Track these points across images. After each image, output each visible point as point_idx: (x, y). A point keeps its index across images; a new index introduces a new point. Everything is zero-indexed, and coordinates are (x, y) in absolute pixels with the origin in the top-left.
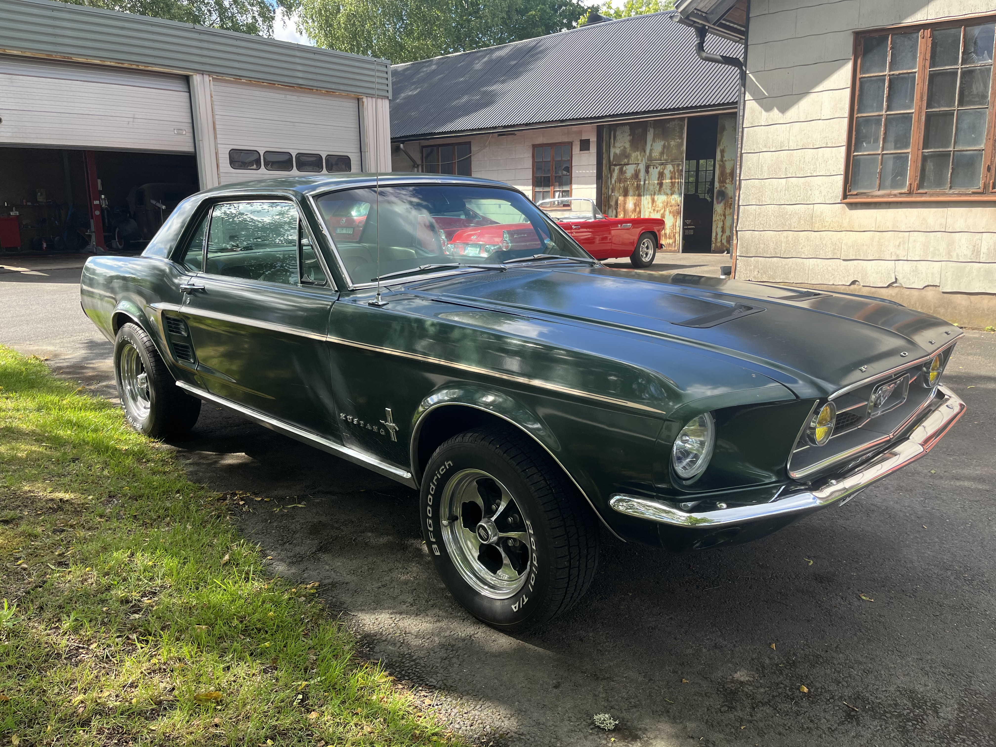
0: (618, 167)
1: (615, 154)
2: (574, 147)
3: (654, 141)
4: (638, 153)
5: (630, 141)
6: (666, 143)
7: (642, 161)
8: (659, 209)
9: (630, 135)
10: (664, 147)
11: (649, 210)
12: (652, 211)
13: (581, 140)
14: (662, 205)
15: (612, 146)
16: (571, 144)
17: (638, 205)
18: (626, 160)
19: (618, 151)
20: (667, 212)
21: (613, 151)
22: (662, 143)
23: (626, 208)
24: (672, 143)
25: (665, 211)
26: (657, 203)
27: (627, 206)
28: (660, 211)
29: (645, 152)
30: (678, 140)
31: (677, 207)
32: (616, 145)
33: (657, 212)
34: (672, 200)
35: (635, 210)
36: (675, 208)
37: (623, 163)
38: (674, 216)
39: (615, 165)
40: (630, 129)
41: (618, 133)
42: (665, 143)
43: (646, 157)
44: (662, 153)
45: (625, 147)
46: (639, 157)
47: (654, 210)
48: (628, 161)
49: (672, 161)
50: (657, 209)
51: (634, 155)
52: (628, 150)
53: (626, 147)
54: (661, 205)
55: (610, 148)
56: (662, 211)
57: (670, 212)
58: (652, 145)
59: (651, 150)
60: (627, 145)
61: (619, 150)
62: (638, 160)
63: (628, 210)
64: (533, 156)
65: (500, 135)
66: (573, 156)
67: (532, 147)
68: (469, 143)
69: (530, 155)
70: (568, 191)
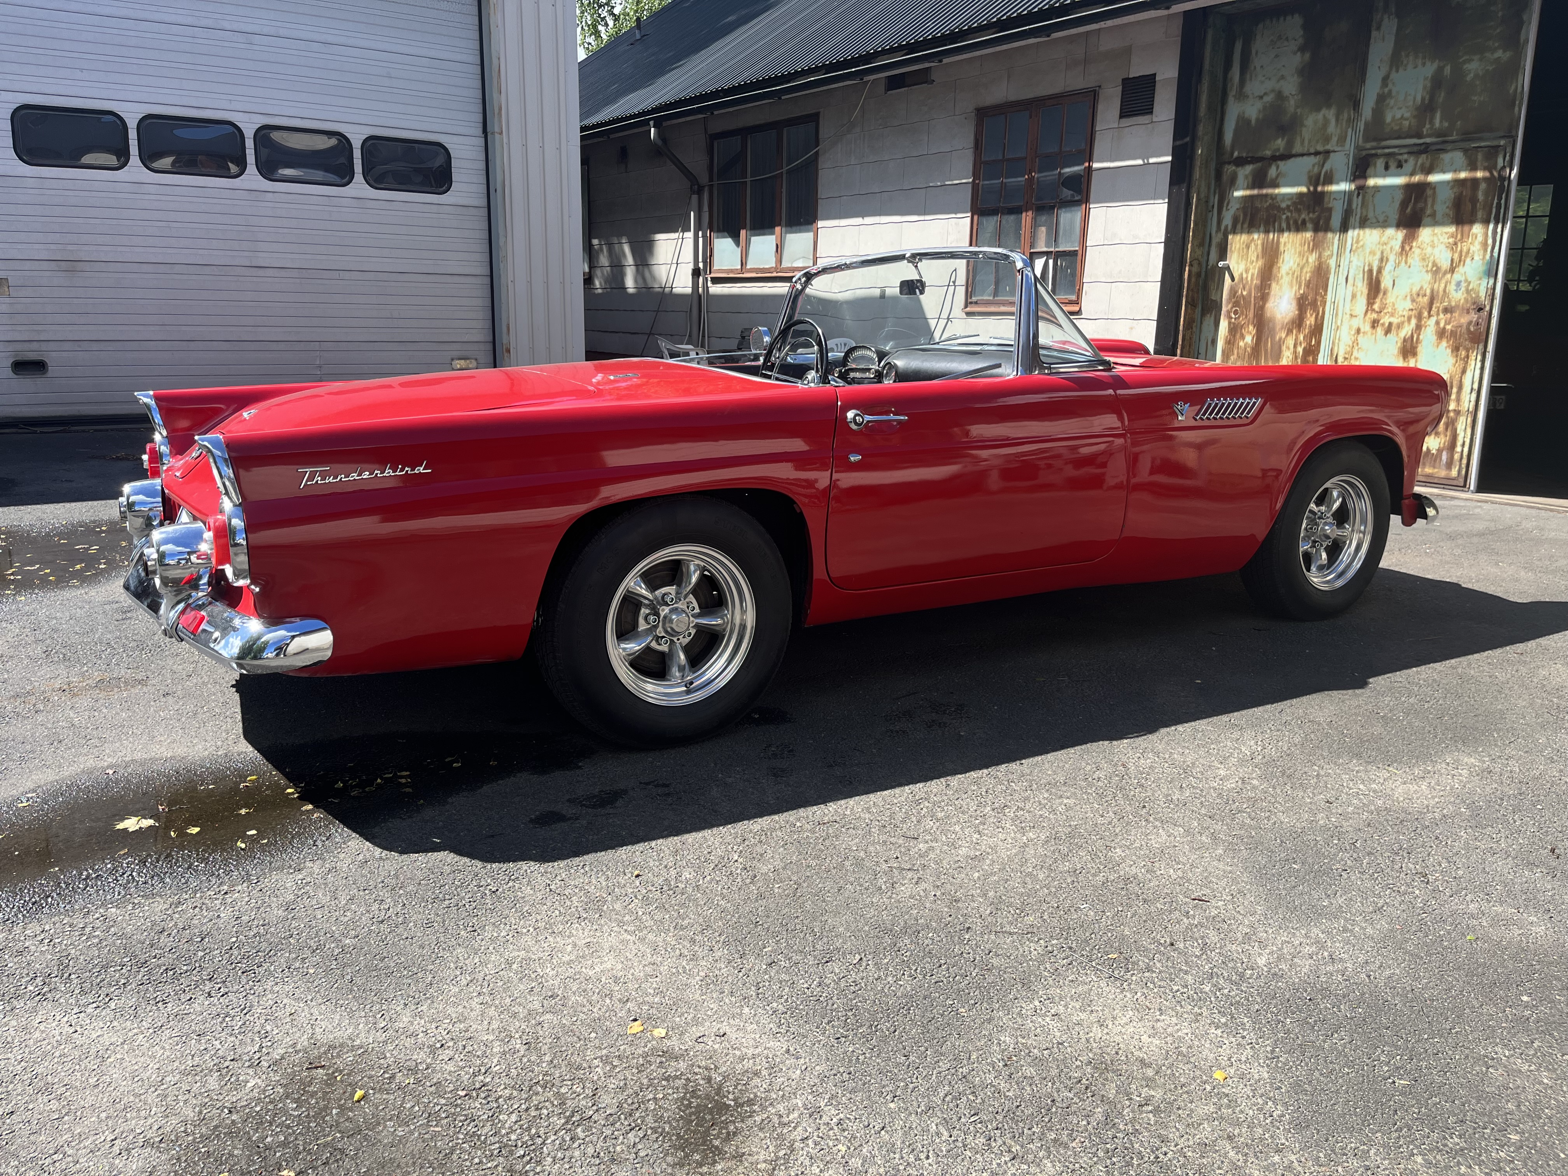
0: (1249, 169)
1: (1243, 123)
2: (1101, 107)
3: (1396, 62)
4: (1330, 114)
5: (1301, 72)
6: (1448, 70)
7: (1342, 140)
8: (1395, 320)
9: (1302, 49)
10: (1437, 82)
11: (1356, 323)
12: (1367, 327)
13: (1126, 82)
14: (1408, 305)
15: (1232, 93)
16: (1092, 96)
17: (1314, 305)
18: (1280, 143)
19: (1252, 110)
20: (1429, 334)
21: (1234, 111)
22: (1430, 69)
23: (1268, 314)
24: (1474, 67)
25: (1419, 327)
26: (1390, 299)
27: (1270, 305)
28: (1399, 326)
29: (1356, 105)
30: (1499, 54)
31: (1474, 316)
32: (1249, 88)
33: (1388, 331)
34: (1452, 287)
35: (1298, 323)
36: (1464, 320)
37: (1268, 153)
38: (1456, 349)
39: (1240, 162)
40: (1305, 27)
41: (1259, 44)
42: (1440, 69)
43: (1361, 125)
44: (1426, 109)
45: (1280, 95)
46: (1332, 128)
47: (1375, 324)
48: (1290, 144)
49: (1467, 136)
50: (1386, 320)
51: (1311, 121)
52: (1291, 105)
53: (1286, 93)
54: (1404, 306)
55: (1224, 102)
56: (1407, 330)
57: (1441, 334)
58: (1385, 80)
59: (1382, 99)
60: (1291, 87)
61: (1259, 105)
62: (1327, 139)
63: (1272, 320)
64: (977, 146)
65: (895, 83)
66: (1097, 136)
67: (977, 115)
68: (814, 118)
69: (970, 141)
70: (1074, 253)
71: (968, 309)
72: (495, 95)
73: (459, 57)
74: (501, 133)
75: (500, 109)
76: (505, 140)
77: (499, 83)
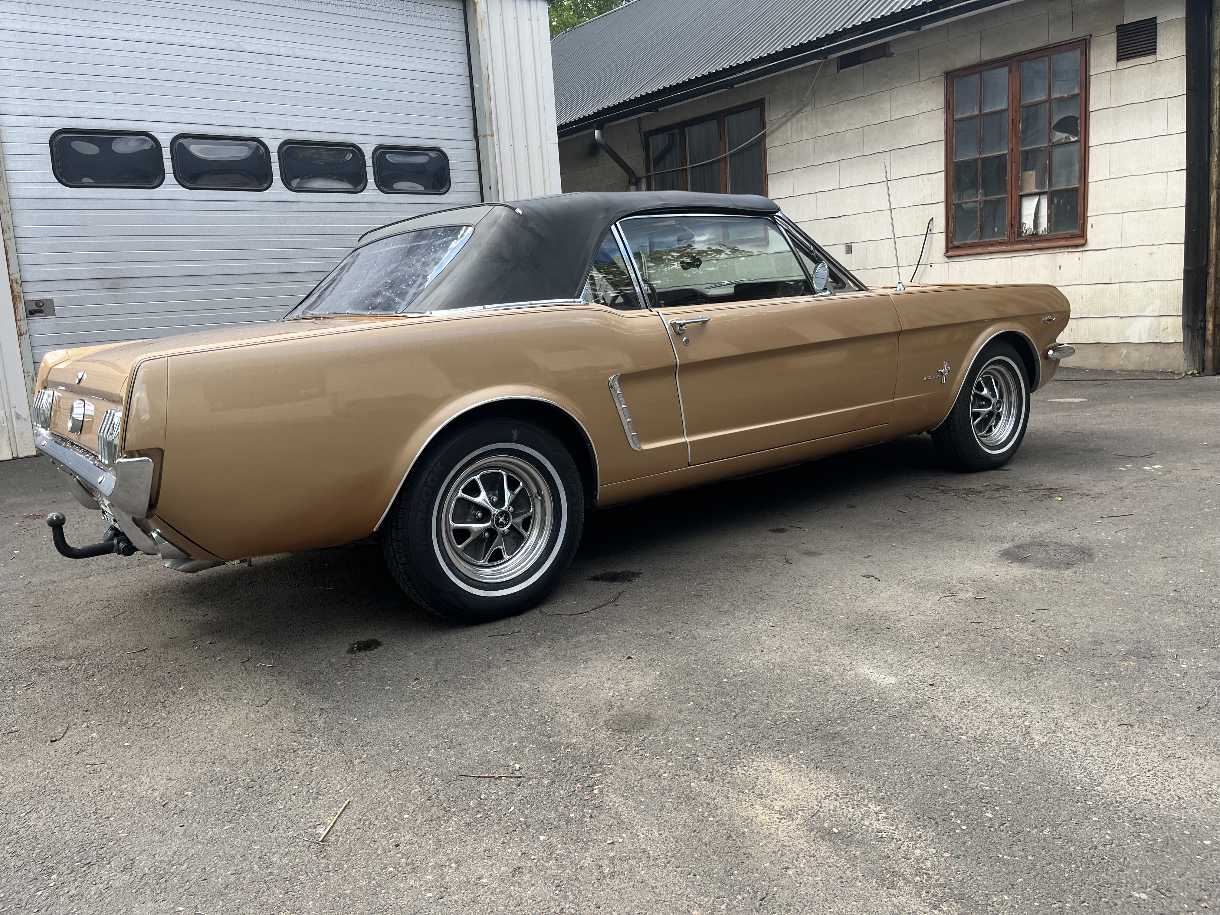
2: (1095, 53)
13: (1122, 28)
16: (1085, 45)
64: (949, 107)
65: (846, 62)
66: (1092, 78)
67: (946, 78)
68: (760, 105)
69: (941, 102)
70: (1076, 190)
71: (950, 254)
72: (486, 101)
73: (450, 71)
74: (492, 135)
75: (491, 114)
76: (496, 142)
77: (489, 90)
